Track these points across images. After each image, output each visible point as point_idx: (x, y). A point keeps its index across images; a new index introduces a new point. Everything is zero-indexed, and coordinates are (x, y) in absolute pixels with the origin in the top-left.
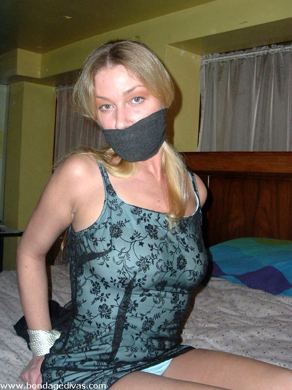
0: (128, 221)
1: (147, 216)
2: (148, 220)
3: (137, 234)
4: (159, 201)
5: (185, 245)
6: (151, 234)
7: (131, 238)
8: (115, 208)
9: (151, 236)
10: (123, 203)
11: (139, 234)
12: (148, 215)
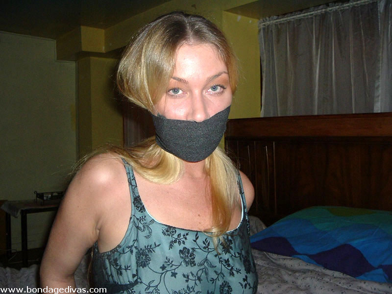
0: (159, 245)
1: (182, 237)
2: (184, 243)
3: (169, 262)
4: (199, 215)
5: (230, 268)
6: (187, 260)
7: (161, 268)
8: (143, 228)
9: (187, 263)
10: (153, 221)
11: (172, 262)
12: (184, 236)
